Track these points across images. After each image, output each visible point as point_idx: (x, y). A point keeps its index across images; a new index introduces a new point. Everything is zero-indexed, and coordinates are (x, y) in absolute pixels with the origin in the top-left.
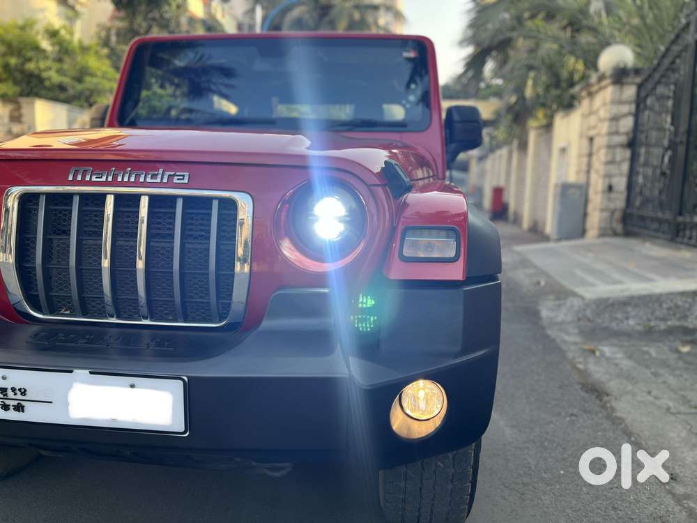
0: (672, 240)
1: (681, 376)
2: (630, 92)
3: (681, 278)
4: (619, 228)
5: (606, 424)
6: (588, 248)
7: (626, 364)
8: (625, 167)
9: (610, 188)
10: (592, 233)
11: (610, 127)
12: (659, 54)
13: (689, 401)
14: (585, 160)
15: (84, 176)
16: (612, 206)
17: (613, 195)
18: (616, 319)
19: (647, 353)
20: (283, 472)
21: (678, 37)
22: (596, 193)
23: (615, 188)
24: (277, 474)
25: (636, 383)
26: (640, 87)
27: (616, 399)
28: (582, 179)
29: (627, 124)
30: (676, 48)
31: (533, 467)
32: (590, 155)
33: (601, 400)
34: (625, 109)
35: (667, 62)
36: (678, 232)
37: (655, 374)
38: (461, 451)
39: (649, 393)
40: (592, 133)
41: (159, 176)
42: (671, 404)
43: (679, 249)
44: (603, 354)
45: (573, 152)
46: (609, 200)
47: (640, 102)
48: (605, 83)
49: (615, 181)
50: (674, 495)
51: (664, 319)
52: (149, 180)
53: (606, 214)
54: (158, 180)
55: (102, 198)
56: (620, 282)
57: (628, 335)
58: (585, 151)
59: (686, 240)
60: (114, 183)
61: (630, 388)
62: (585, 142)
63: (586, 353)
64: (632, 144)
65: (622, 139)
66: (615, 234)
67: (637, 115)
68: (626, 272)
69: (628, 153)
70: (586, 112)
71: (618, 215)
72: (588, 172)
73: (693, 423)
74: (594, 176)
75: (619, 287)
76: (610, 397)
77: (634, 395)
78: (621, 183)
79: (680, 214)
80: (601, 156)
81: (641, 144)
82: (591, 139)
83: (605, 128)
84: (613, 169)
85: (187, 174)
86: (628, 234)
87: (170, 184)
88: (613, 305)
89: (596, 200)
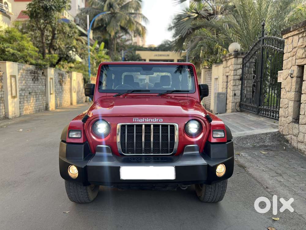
0: (257, 114)
1: (265, 160)
2: (240, 60)
3: (261, 128)
4: (238, 109)
5: (247, 175)
6: (228, 117)
7: (249, 158)
8: (240, 87)
9: (235, 94)
10: (229, 111)
11: (234, 73)
12: (250, 49)
13: (269, 168)
14: (225, 84)
15: (137, 121)
16: (236, 101)
17: (236, 97)
18: (244, 143)
19: (255, 154)
20: (186, 188)
21: (256, 44)
22: (230, 96)
23: (236, 94)
24: (185, 189)
25: (253, 163)
26: (243, 59)
27: (248, 168)
28: (224, 91)
29: (240, 72)
30: (256, 48)
31: (232, 188)
32: (227, 82)
33: (244, 169)
34: (239, 66)
35: (253, 52)
36: (259, 111)
37: (258, 160)
38: (224, 181)
39: (257, 166)
40: (227, 74)
41: (155, 120)
42: (264, 169)
43: (260, 117)
44: (242, 155)
45: (220, 80)
46: (235, 99)
47: (244, 65)
48: (231, 57)
49: (236, 92)
50: (268, 192)
51: (258, 143)
52: (153, 121)
53: (234, 104)
54: (155, 121)
55: (141, 125)
56: (244, 131)
57: (248, 148)
58: (225, 80)
59: (262, 114)
60: (145, 122)
61: (251, 165)
62: (225, 77)
63: (237, 155)
64: (241, 79)
65: (238, 77)
66: (237, 111)
67: (243, 69)
68: (244, 126)
69: (240, 82)
70: (225, 67)
71: (238, 104)
72: (227, 88)
73: (270, 173)
74: (229, 90)
75: (243, 132)
76: (246, 168)
77: (253, 167)
78: (238, 93)
79: (260, 106)
80: (231, 83)
81: (245, 80)
82: (227, 76)
83: (232, 73)
84: (236, 88)
85: (162, 119)
86: (241, 111)
87: (158, 122)
88: (242, 139)
89: (230, 99)
